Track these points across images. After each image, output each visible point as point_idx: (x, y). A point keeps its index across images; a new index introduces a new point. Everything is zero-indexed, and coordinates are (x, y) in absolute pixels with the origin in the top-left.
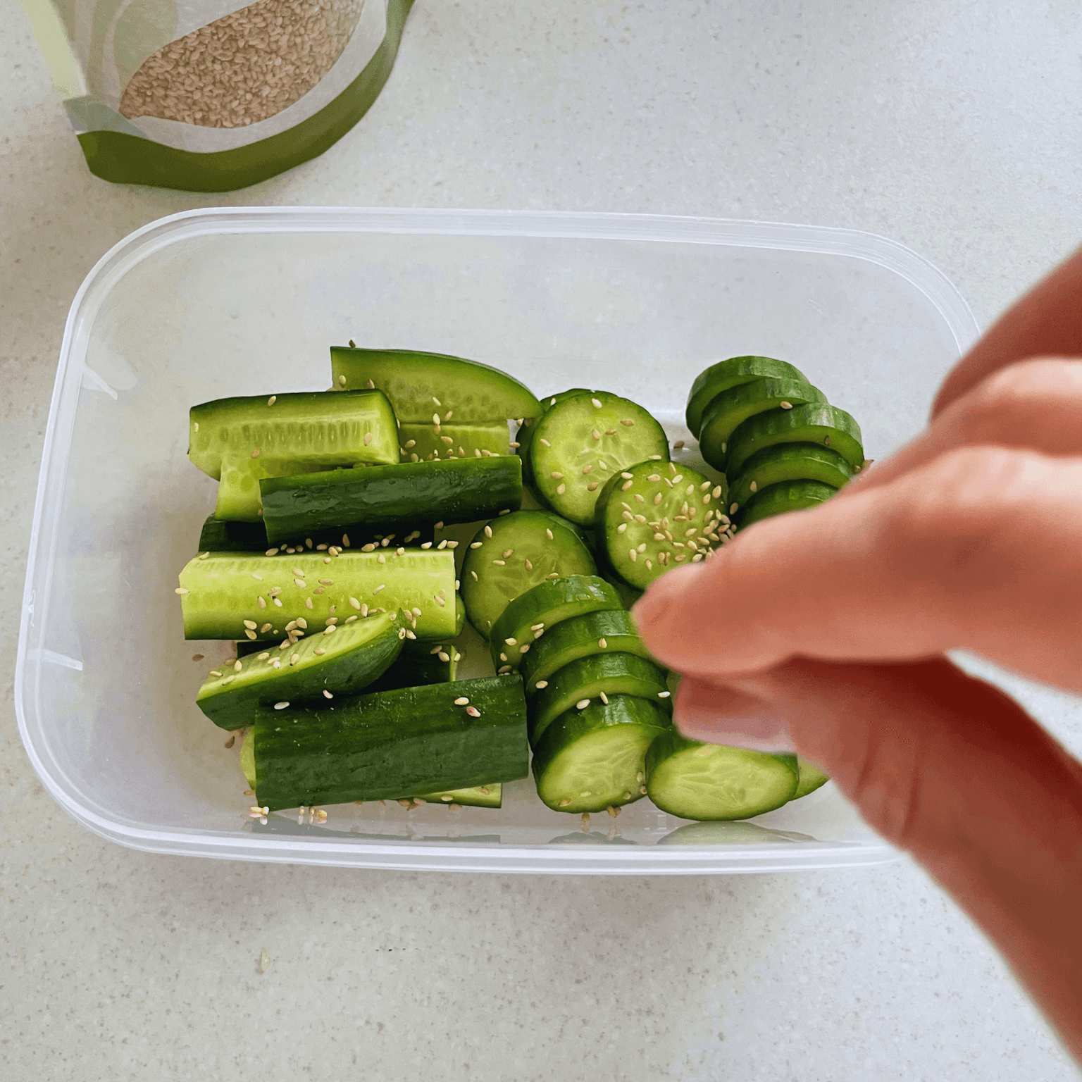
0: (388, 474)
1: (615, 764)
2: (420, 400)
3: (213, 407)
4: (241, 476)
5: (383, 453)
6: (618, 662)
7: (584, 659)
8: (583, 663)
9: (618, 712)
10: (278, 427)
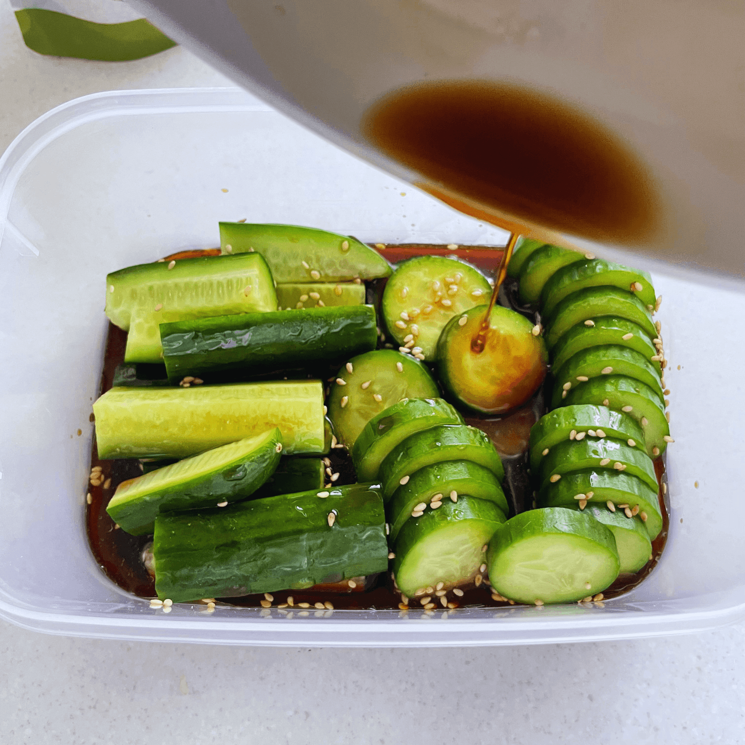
0: (266, 321)
1: (461, 557)
2: (292, 264)
3: (125, 273)
4: (146, 326)
5: (261, 303)
6: (461, 467)
7: (431, 466)
8: (430, 469)
9: (464, 511)
10: (176, 285)
